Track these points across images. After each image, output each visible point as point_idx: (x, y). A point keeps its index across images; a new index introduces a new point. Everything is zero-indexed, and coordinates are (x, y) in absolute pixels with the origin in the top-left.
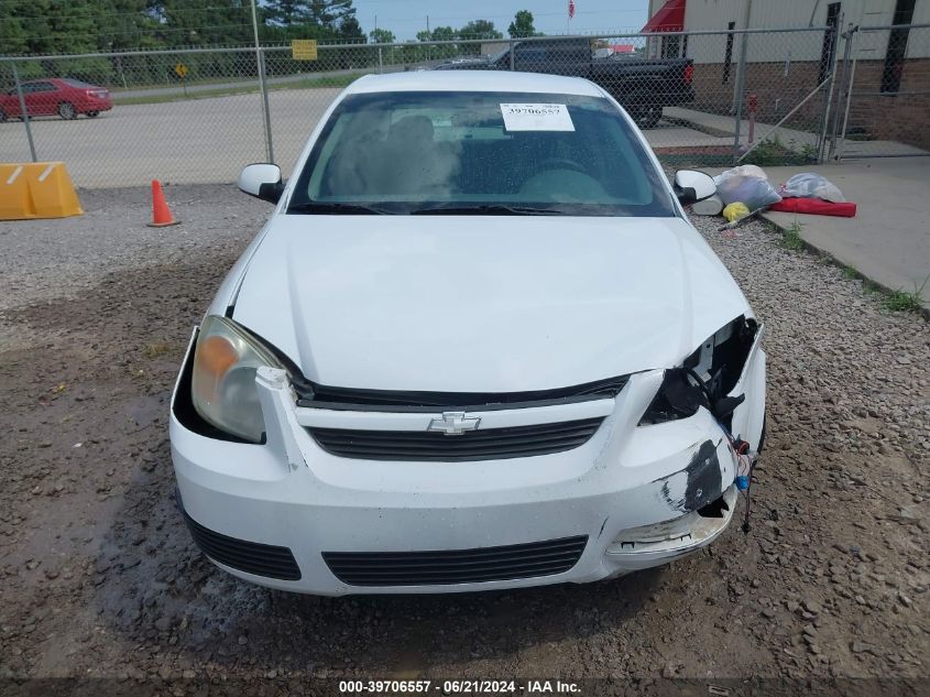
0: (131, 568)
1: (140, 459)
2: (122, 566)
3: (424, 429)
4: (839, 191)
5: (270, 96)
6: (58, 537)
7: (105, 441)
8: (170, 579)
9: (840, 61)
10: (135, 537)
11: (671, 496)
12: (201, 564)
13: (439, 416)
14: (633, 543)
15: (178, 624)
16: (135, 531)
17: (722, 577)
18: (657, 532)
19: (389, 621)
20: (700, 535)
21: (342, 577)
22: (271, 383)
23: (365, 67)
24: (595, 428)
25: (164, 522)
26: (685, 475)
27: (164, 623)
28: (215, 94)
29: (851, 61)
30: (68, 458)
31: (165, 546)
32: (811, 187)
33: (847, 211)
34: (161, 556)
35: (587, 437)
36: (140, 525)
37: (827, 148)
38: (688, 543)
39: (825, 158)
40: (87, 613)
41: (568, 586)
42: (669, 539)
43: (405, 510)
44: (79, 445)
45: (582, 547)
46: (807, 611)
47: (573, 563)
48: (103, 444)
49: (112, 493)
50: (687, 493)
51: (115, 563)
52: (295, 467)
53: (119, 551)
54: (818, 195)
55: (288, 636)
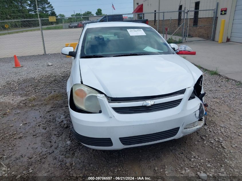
0: (52, 153)
1: (41, 126)
2: (49, 153)
3: (142, 105)
4: (191, 49)
5: (43, 31)
6: (27, 148)
7: (29, 123)
8: (64, 154)
9: (186, 19)
10: (50, 146)
11: (196, 116)
12: (71, 149)
13: (145, 102)
14: (187, 128)
15: (72, 164)
16: (49, 144)
17: (199, 136)
18: (192, 125)
19: (127, 155)
20: (200, 125)
21: (123, 144)
22: (102, 98)
23: (58, 24)
24: (180, 101)
25: (56, 141)
26: (199, 110)
27: (68, 164)
28: (17, 32)
29: (188, 19)
30: (20, 128)
31: (59, 147)
32: (185, 48)
33: (194, 53)
34: (59, 149)
35: (179, 104)
36: (49, 142)
37: (184, 39)
38: (198, 127)
39: (184, 42)
40: (45, 165)
41: (174, 140)
42: (194, 126)
43: (140, 125)
44: (22, 125)
45: (178, 130)
46: (220, 140)
47: (176, 134)
48: (28, 124)
49: (37, 135)
50: (199, 115)
51: (47, 152)
52: (111, 117)
53: (46, 149)
54: (187, 50)
55: (102, 163)
